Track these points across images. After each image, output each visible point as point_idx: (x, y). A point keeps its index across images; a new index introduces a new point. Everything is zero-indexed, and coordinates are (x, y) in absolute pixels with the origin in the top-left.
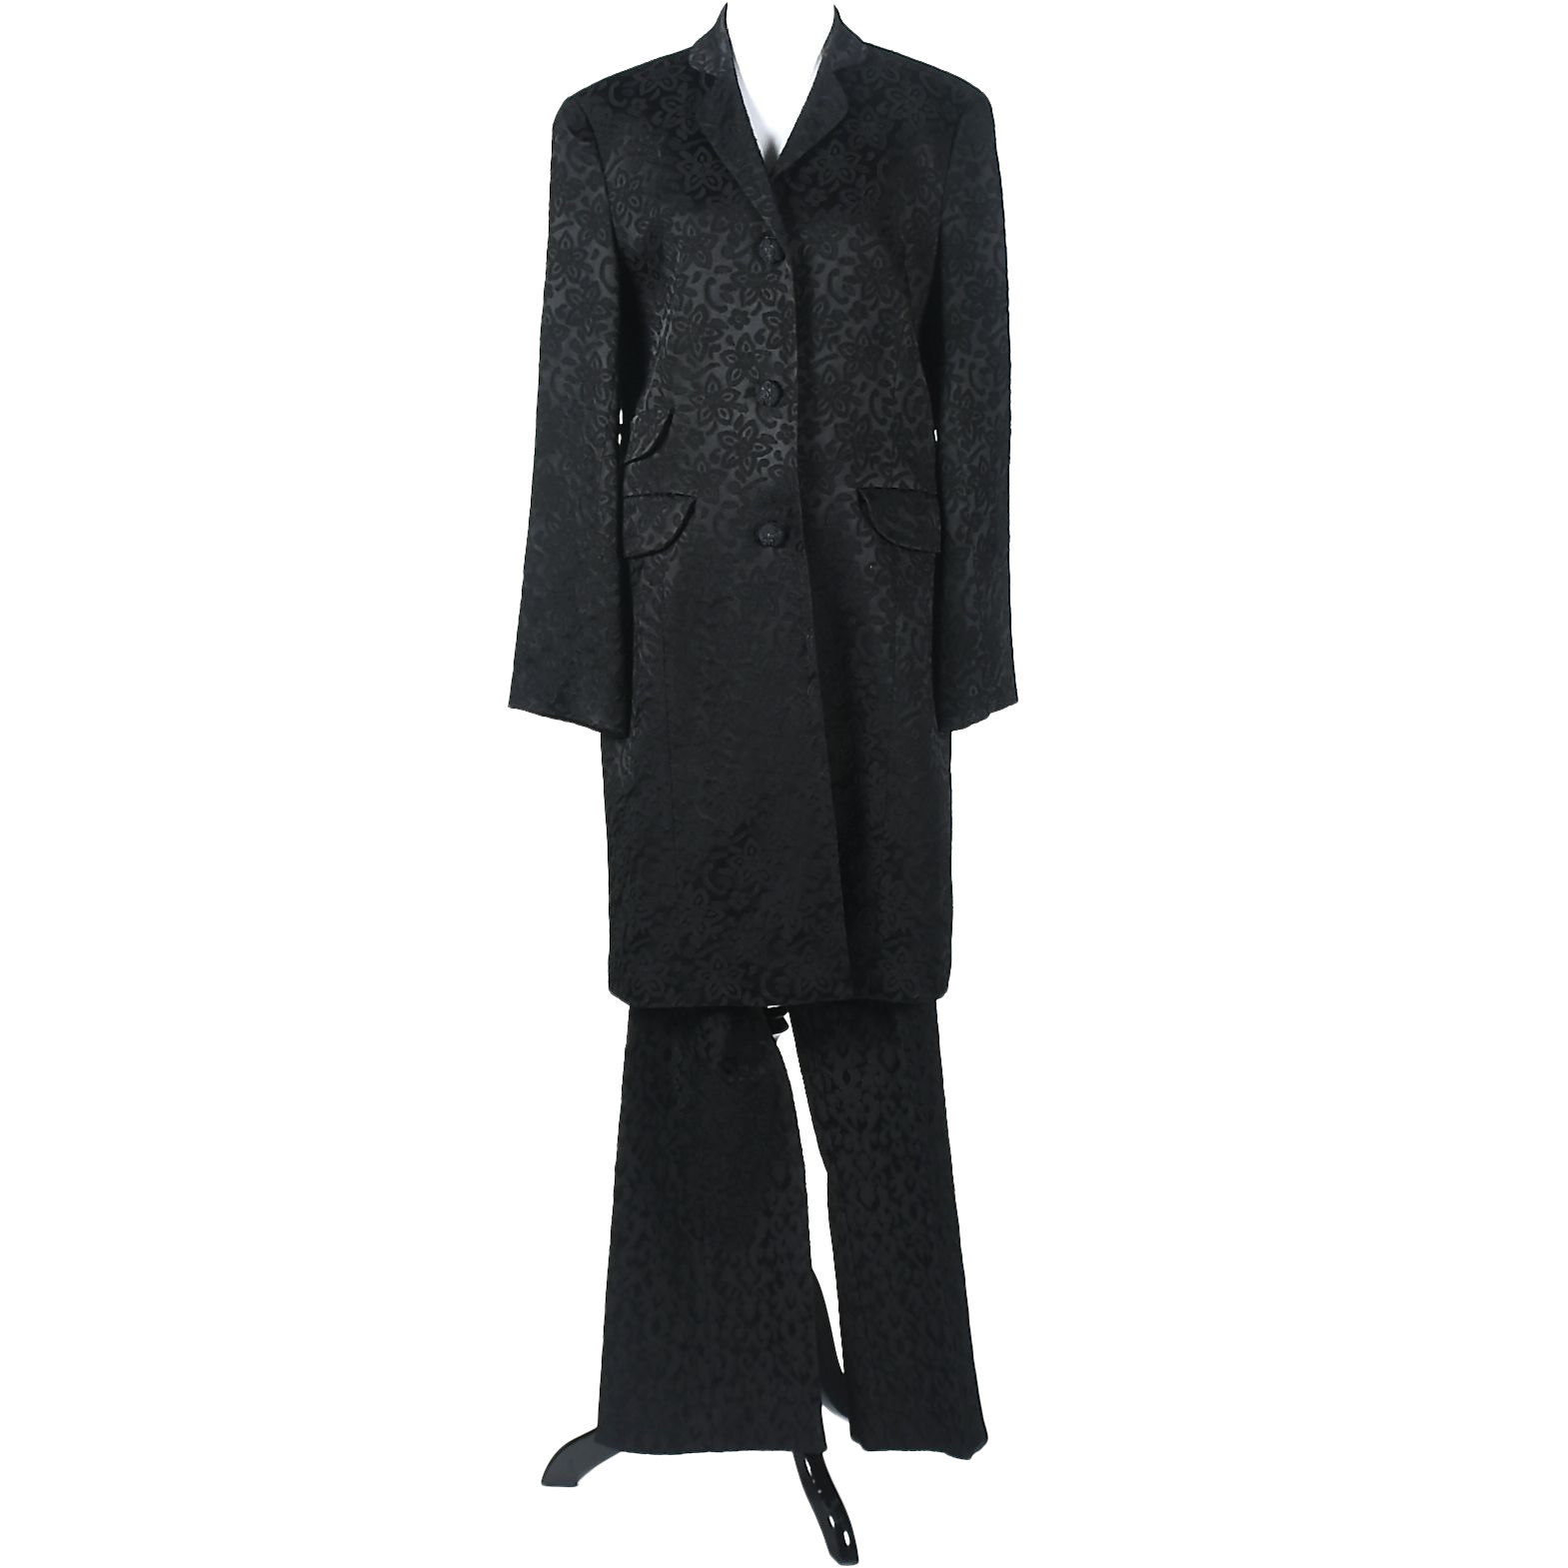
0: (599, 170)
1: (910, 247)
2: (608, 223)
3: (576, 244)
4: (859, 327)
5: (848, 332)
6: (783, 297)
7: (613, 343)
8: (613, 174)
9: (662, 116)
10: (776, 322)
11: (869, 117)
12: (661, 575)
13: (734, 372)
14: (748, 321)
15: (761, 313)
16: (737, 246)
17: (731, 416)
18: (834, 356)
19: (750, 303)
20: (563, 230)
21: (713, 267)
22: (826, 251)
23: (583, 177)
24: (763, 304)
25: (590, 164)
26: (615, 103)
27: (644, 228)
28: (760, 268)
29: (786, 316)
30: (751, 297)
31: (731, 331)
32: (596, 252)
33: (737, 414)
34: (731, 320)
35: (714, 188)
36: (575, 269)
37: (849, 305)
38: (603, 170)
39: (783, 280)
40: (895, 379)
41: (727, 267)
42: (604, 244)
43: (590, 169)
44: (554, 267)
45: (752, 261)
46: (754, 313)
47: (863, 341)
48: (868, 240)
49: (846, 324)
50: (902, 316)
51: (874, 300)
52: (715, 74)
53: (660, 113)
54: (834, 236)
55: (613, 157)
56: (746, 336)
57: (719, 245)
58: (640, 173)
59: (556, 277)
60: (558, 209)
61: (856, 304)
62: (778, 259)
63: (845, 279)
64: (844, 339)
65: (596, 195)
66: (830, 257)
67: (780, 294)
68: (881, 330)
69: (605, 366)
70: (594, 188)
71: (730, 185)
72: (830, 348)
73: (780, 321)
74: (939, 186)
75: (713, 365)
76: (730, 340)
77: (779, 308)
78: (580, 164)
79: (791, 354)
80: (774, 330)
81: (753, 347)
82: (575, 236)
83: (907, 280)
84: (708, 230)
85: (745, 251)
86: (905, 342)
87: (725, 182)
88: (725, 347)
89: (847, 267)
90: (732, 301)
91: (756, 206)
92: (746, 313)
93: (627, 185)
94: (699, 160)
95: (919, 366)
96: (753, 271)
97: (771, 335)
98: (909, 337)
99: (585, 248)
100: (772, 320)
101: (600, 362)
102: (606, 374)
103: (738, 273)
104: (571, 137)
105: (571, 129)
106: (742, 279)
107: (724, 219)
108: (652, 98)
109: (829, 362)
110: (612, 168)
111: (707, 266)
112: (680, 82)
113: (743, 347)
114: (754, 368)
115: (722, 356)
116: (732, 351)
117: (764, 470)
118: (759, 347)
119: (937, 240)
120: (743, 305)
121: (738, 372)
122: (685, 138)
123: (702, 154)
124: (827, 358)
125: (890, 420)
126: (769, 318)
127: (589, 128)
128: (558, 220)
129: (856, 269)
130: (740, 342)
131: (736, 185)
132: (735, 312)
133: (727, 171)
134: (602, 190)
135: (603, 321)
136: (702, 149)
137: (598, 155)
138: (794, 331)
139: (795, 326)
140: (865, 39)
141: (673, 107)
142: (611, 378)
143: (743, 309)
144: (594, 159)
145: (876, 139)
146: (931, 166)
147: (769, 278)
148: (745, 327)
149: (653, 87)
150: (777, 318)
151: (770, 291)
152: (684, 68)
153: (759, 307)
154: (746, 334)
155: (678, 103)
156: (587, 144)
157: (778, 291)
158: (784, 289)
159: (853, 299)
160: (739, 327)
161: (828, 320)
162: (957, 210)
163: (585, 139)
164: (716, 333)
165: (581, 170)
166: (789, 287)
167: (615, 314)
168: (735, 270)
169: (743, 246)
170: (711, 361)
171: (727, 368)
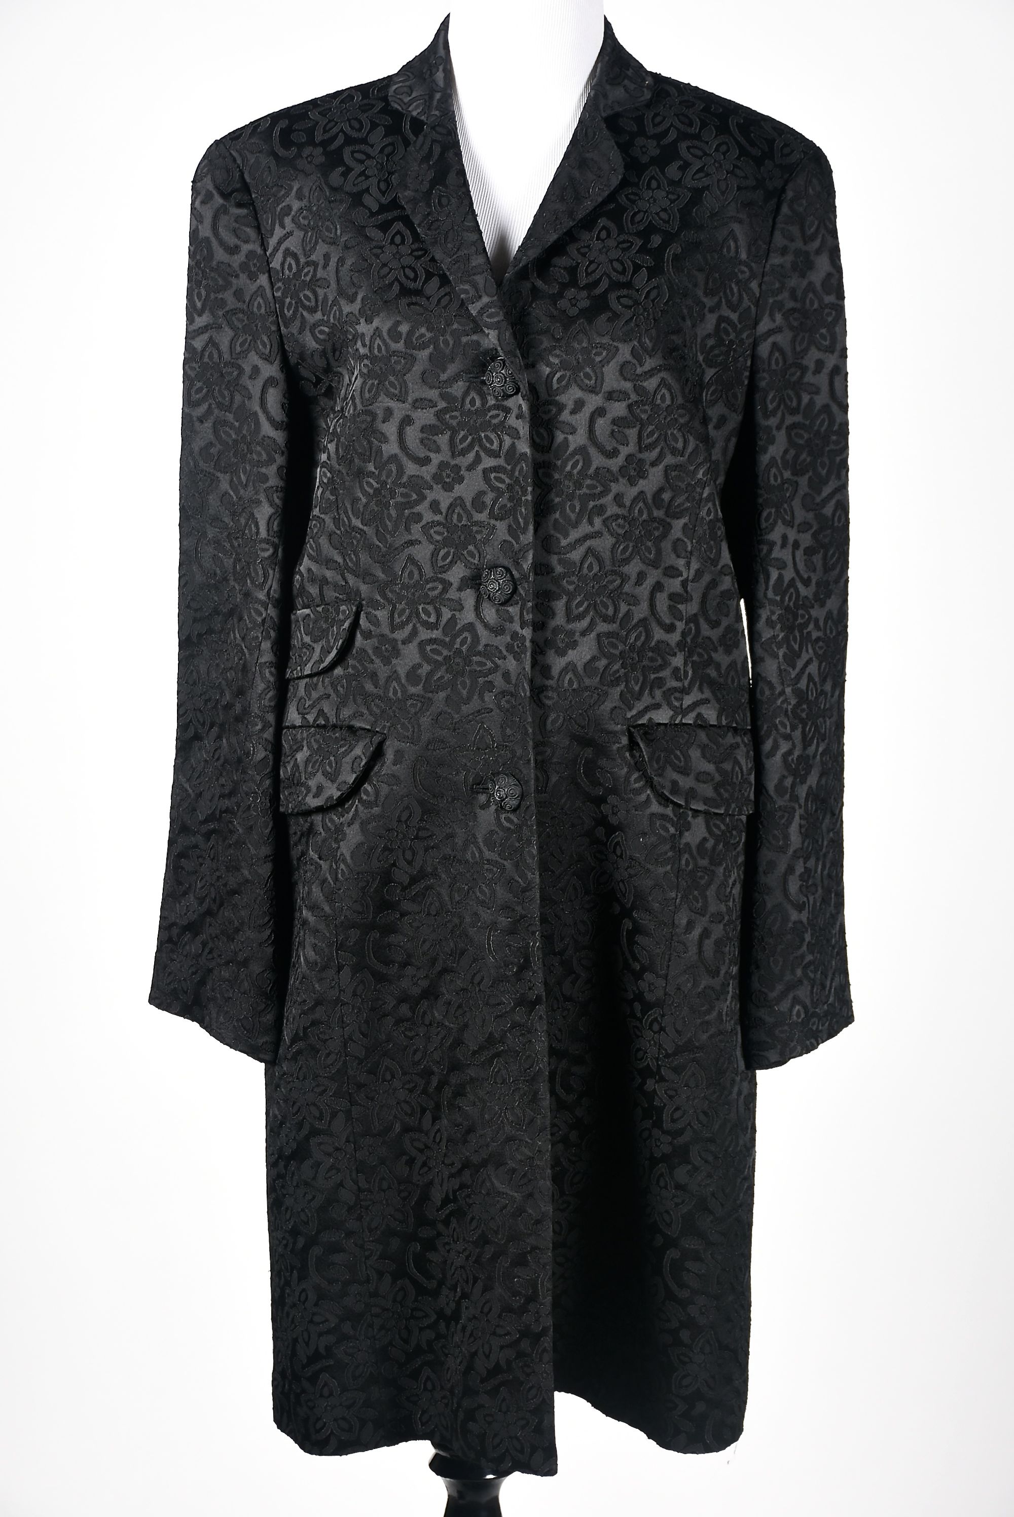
0: (259, 251)
1: (710, 373)
2: (274, 328)
3: (226, 356)
4: (634, 491)
5: (618, 499)
6: (513, 445)
7: (277, 501)
8: (279, 256)
9: (345, 174)
10: (502, 481)
11: (654, 184)
12: (334, 845)
13: (442, 553)
14: (461, 480)
15: (480, 468)
16: (444, 371)
17: (439, 615)
18: (597, 534)
19: (463, 453)
20: (206, 336)
21: (410, 399)
22: (587, 382)
23: (237, 260)
24: (482, 454)
25: (246, 242)
26: (281, 152)
27: (321, 337)
28: (478, 403)
29: (517, 474)
30: (465, 444)
31: (437, 494)
32: (256, 370)
33: (446, 614)
34: (437, 478)
35: (412, 285)
36: (226, 393)
37: (620, 460)
38: (265, 250)
39: (512, 421)
40: (688, 564)
41: (430, 401)
42: (267, 359)
43: (246, 248)
44: (195, 388)
45: (466, 393)
46: (470, 468)
47: (641, 511)
48: (649, 363)
49: (615, 488)
50: (700, 476)
51: (658, 450)
52: (423, 118)
53: (341, 169)
54: (598, 359)
55: (278, 232)
56: (459, 502)
57: (417, 368)
58: (313, 257)
59: (197, 404)
60: (199, 305)
61: (629, 457)
63: (614, 422)
64: (612, 510)
65: (253, 287)
66: (593, 390)
67: (508, 441)
68: (666, 496)
69: (263, 533)
70: (253, 277)
71: (435, 282)
72: (591, 522)
73: (507, 481)
74: (754, 285)
75: (411, 543)
76: (435, 506)
77: (507, 461)
78: (232, 241)
79: (524, 531)
80: (499, 493)
81: (470, 517)
82: (224, 346)
83: (705, 421)
84: (400, 346)
85: (455, 379)
86: (703, 513)
87: (429, 276)
88: (428, 517)
89: (617, 404)
90: (438, 450)
92: (457, 468)
93: (297, 275)
94: (392, 242)
95: (725, 546)
96: (468, 406)
97: (495, 501)
98: (710, 505)
99: (240, 362)
100: (497, 479)
101: (258, 529)
102: (264, 546)
103: (445, 411)
104: (218, 200)
105: (217, 188)
106: (452, 417)
107: (423, 330)
108: (333, 147)
109: (588, 543)
110: (276, 250)
111: (401, 399)
112: (374, 126)
113: (455, 516)
114: (471, 548)
115: (425, 529)
116: (439, 523)
117: (489, 697)
118: (478, 517)
119: (749, 363)
120: (453, 456)
121: (448, 554)
122: (375, 207)
123: (398, 232)
124: (587, 537)
125: (680, 626)
126: (493, 475)
127: (246, 188)
128: (201, 321)
129: (630, 407)
130: (451, 507)
131: (444, 280)
132: (442, 465)
133: (433, 260)
134: (263, 280)
135: (263, 470)
136: (399, 226)
137: (258, 228)
138: (529, 498)
139: (530, 489)
140: (650, 67)
141: (361, 162)
142: (271, 551)
143: (453, 463)
145: (664, 215)
146: (744, 256)
147: (493, 417)
148: (457, 487)
149: (335, 130)
150: (503, 476)
151: (493, 436)
152: (381, 105)
153: (478, 460)
154: (460, 498)
155: (369, 157)
156: (243, 212)
157: (506, 438)
158: (514, 433)
159: (624, 451)
160: (448, 488)
161: (589, 482)
162: (778, 317)
163: (239, 205)
164: (415, 496)
165: (233, 250)
166: (521, 433)
167: (280, 460)
168: (442, 405)
169: (452, 369)
170: (409, 537)
171: (432, 547)
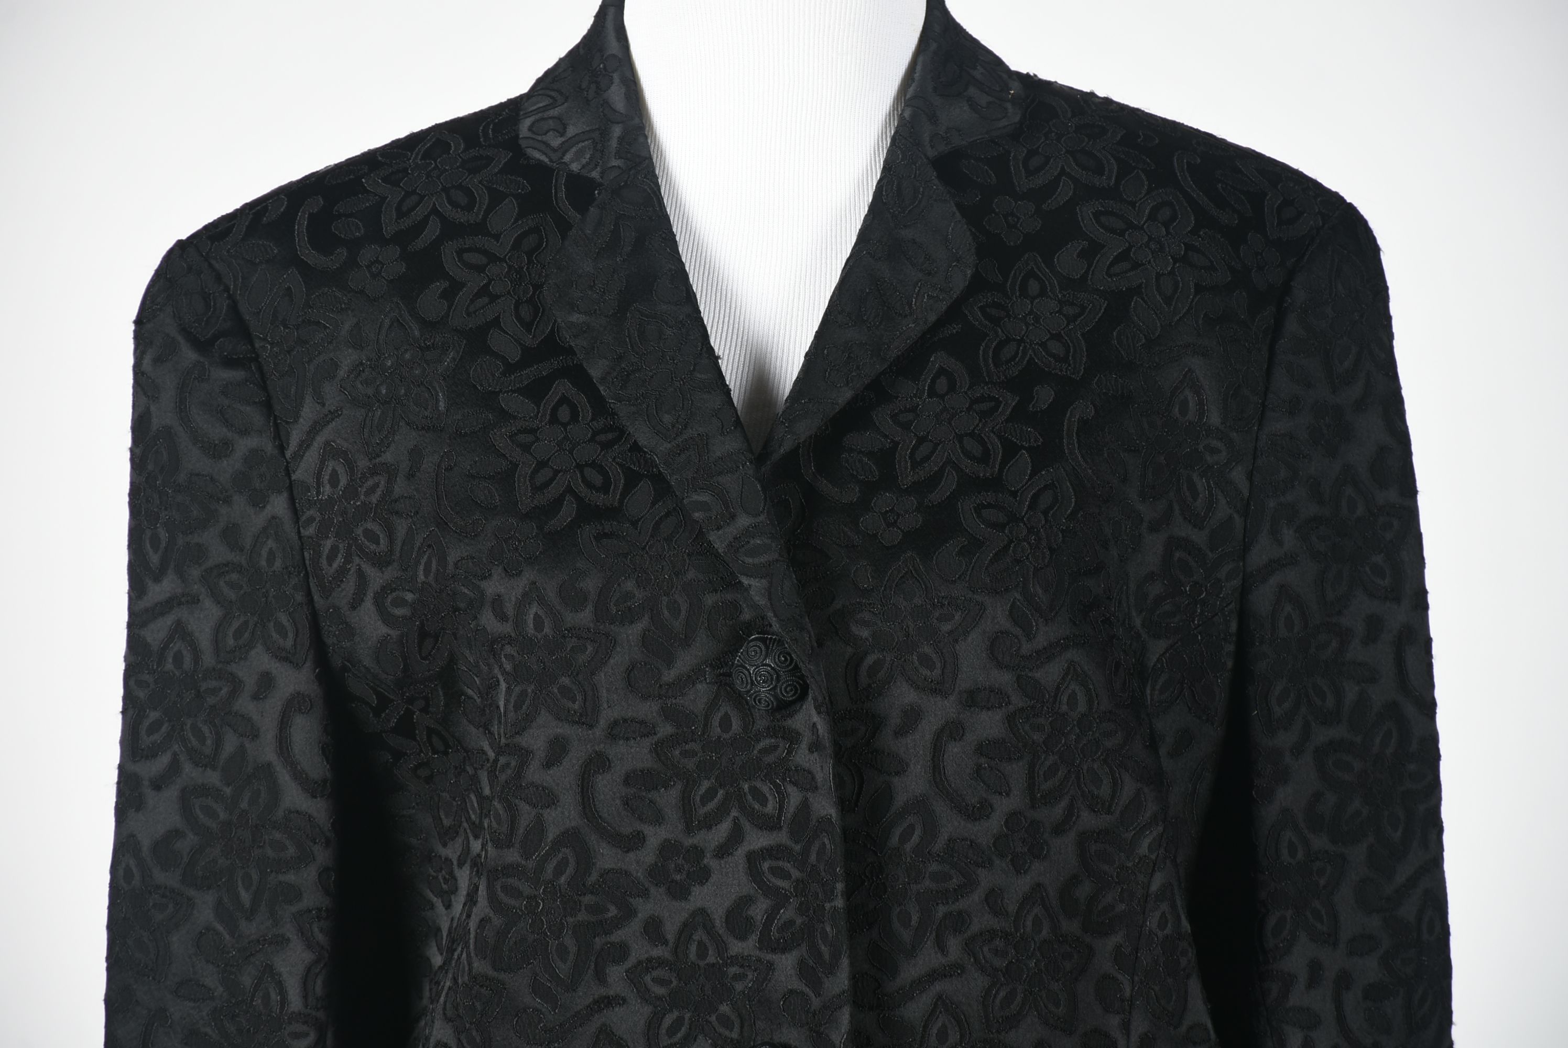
0: (270, 448)
1: (1157, 649)
2: (300, 597)
3: (208, 660)
4: (1022, 885)
5: (993, 899)
6: (805, 806)
7: (320, 937)
8: (311, 457)
9: (449, 295)
10: (786, 876)
11: (1034, 287)
13: (668, 1020)
14: (703, 876)
15: (740, 852)
16: (670, 662)
19: (709, 823)
20: (168, 620)
21: (603, 723)
22: (925, 672)
23: (227, 468)
24: (747, 826)
25: (244, 432)
26: (311, 256)
27: (399, 612)
28: (736, 725)
29: (813, 858)
30: (711, 806)
32: (266, 682)
34: (657, 874)
35: (599, 499)
36: (205, 730)
37: (995, 823)
38: (282, 449)
39: (803, 757)
40: (1126, 1027)
42: (286, 657)
43: (244, 445)
44: (146, 723)
45: (713, 706)
46: (723, 851)
48: (1045, 635)
50: (1143, 848)
52: (595, 174)
54: (946, 627)
55: (309, 412)
57: (619, 660)
58: (388, 457)
60: (155, 559)
61: (1012, 818)
62: (789, 697)
63: (982, 749)
64: (982, 921)
66: (938, 689)
67: (794, 797)
68: (1084, 890)
69: (295, 1002)
70: (258, 501)
71: (645, 489)
72: (941, 947)
73: (795, 874)
74: (1238, 475)
75: (608, 1002)
76: (653, 930)
78: (217, 431)
79: (831, 969)
80: (779, 899)
81: (721, 947)
82: (204, 636)
83: (1153, 743)
84: (585, 617)
85: (690, 679)
86: (1152, 922)
87: (632, 478)
88: (640, 950)
89: (984, 716)
90: (658, 819)
91: (720, 546)
92: (698, 852)
93: (351, 492)
94: (554, 420)
95: (1195, 987)
97: (771, 916)
98: (1165, 907)
99: (233, 668)
101: (282, 992)
102: (298, 1027)
104: (189, 355)
105: (185, 331)
106: (685, 754)
107: (630, 585)
108: (420, 243)
109: (938, 987)
110: (305, 445)
111: (586, 719)
112: (496, 198)
113: (693, 948)
114: (725, 1008)
115: (634, 977)
116: (661, 963)
118: (736, 947)
119: (1234, 627)
120: (689, 830)
121: (680, 1020)
122: (514, 355)
123: (564, 400)
124: (934, 976)
126: (766, 866)
127: (242, 330)
128: (159, 591)
129: (1010, 719)
130: (686, 929)
131: (662, 487)
132: (667, 849)
133: (636, 447)
134: (278, 505)
135: (291, 877)
136: (563, 387)
137: (268, 406)
138: (840, 903)
139: (840, 886)
140: (1017, 62)
141: (480, 269)
142: (312, 1037)
143: (689, 842)
144: (256, 417)
145: (1056, 348)
146: (1214, 418)
147: (765, 751)
148: (696, 890)
149: (420, 212)
150: (787, 866)
151: (765, 788)
152: (504, 157)
153: (736, 836)
154: (702, 911)
155: (493, 258)
156: (236, 375)
157: (791, 789)
158: (807, 782)
159: (1003, 806)
160: (680, 892)
161: (934, 867)
162: (1288, 535)
163: (229, 363)
164: (613, 911)
165: (219, 450)
166: (819, 777)
167: (322, 856)
168: (666, 730)
169: (685, 661)
170: (603, 991)
171: (647, 1010)
